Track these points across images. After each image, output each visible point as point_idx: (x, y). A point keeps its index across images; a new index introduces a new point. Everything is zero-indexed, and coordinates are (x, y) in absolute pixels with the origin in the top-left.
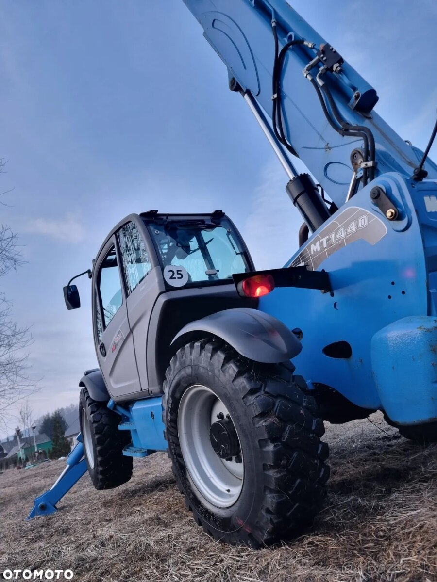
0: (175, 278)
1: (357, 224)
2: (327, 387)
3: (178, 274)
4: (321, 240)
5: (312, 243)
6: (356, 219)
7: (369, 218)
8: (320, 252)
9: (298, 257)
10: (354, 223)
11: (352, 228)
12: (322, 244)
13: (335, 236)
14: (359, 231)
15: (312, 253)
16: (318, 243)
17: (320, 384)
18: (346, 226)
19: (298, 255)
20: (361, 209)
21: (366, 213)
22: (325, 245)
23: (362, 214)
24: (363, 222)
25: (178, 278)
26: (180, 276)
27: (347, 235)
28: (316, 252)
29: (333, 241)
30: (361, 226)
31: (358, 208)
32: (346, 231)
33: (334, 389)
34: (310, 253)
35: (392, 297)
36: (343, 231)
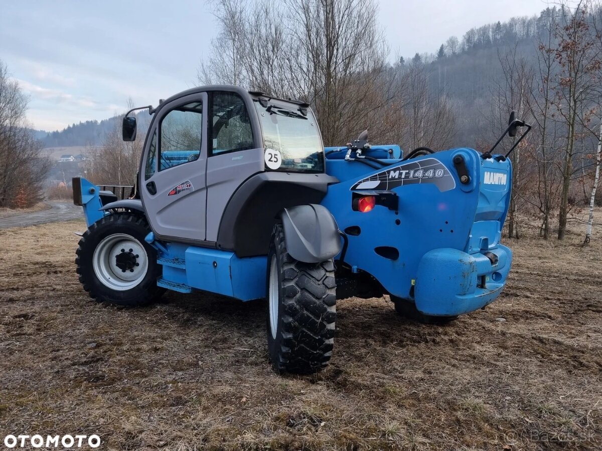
0: (272, 161)
1: (434, 173)
2: (369, 275)
3: (275, 157)
4: (401, 171)
5: (392, 170)
6: (435, 169)
7: (445, 172)
8: (397, 179)
9: (376, 175)
10: (432, 171)
11: (430, 174)
12: (400, 174)
13: (415, 173)
14: (434, 178)
15: (390, 177)
16: (398, 172)
17: (364, 271)
18: (425, 170)
19: (377, 174)
20: (441, 163)
21: (444, 168)
22: (403, 176)
23: (440, 167)
24: (439, 173)
25: (275, 161)
26: (276, 160)
27: (424, 177)
28: (393, 178)
29: (411, 176)
30: (437, 175)
31: (439, 161)
32: (424, 174)
33: (374, 278)
34: (389, 176)
35: (443, 232)
36: (421, 173)
